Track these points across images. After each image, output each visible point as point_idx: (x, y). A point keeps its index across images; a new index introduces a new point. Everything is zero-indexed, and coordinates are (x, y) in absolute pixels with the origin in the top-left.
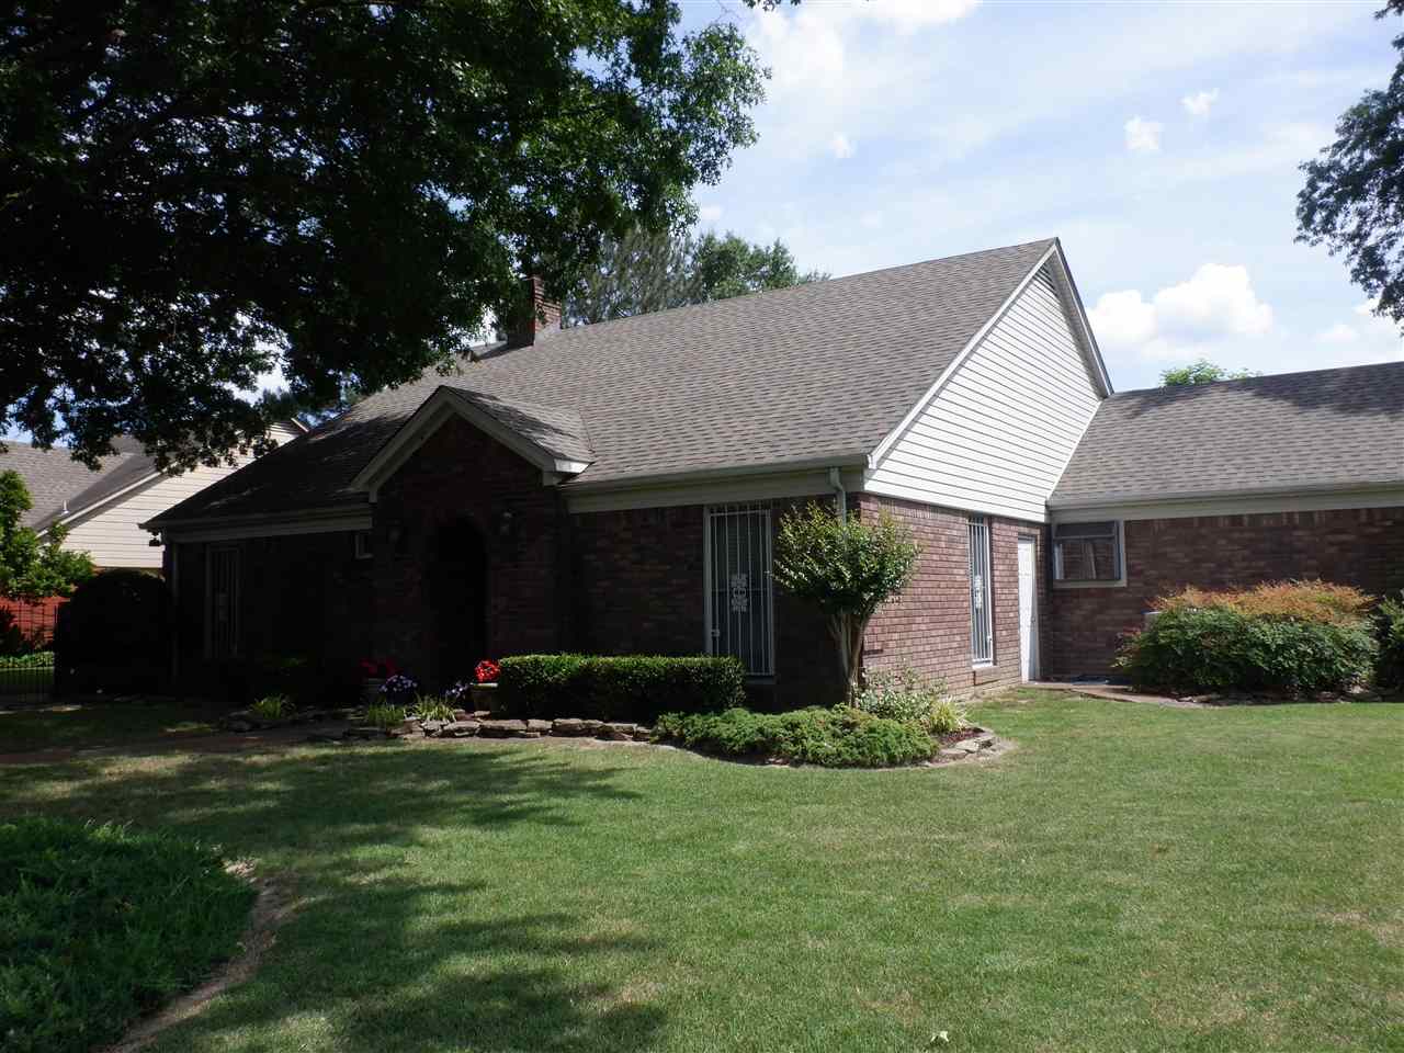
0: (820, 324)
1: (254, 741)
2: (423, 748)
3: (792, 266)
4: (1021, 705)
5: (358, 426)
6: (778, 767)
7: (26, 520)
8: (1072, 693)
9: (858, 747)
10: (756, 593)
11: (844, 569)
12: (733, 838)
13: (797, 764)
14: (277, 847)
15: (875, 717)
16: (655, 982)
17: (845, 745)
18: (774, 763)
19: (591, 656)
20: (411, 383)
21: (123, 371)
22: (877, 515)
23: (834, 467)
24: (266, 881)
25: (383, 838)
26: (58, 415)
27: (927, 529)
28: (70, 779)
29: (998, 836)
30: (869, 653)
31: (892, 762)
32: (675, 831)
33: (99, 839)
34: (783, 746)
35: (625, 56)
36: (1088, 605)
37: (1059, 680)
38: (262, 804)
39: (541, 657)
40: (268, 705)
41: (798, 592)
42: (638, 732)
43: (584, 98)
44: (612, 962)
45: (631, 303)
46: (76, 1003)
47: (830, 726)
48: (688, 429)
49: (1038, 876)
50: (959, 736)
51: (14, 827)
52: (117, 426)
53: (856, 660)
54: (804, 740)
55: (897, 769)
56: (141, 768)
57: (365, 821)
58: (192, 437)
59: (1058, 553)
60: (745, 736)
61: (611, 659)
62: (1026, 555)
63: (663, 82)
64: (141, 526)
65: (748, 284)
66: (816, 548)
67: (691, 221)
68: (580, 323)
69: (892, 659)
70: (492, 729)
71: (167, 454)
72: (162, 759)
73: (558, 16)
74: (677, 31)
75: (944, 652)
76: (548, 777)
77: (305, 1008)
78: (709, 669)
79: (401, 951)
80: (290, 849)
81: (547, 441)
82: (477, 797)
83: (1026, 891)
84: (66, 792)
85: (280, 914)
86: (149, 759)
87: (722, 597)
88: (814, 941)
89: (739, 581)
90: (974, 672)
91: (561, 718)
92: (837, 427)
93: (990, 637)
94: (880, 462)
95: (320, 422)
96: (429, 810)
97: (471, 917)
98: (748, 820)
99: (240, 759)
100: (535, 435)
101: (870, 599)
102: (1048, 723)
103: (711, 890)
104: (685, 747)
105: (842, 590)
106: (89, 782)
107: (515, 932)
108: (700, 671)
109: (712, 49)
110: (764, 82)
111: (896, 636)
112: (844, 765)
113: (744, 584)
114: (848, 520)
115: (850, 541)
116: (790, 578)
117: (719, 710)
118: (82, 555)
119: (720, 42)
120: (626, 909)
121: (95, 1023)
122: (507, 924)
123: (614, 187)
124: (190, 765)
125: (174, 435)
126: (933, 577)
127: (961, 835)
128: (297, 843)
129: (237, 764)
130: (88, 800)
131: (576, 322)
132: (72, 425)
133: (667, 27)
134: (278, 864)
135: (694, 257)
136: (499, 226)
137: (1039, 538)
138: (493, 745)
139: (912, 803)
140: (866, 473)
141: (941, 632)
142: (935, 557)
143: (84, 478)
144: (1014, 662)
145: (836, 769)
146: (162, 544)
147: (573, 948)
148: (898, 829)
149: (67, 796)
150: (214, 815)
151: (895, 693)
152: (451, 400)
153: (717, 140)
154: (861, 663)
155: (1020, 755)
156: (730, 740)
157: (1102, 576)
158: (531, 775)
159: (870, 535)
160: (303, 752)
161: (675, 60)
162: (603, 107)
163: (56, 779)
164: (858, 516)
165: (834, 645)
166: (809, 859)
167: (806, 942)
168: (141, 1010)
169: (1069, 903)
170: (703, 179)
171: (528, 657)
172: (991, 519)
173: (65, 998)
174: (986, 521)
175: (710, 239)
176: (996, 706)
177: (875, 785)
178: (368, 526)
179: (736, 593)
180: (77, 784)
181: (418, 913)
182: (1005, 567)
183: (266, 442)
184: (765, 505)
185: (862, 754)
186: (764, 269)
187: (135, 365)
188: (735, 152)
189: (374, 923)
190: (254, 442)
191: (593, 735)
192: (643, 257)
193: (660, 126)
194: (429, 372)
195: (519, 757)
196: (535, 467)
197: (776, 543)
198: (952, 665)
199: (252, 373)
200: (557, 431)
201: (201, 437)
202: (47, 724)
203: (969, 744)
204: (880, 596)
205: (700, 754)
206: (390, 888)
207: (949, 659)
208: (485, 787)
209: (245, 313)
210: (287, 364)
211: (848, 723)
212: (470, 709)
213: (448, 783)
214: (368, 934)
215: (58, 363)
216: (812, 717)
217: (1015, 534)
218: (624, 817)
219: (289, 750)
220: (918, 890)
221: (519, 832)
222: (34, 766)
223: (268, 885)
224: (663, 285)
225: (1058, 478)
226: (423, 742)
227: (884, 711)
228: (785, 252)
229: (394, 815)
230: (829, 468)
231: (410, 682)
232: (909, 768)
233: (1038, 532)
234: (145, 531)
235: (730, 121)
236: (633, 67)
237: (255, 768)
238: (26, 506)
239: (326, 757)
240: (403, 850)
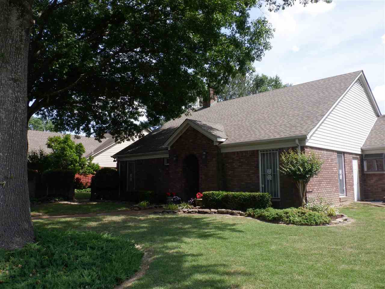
0: (291, 98)
1: (140, 213)
2: (183, 216)
3: (281, 82)
4: (355, 208)
5: (164, 130)
6: (282, 225)
7: (84, 155)
8: (372, 205)
9: (306, 220)
10: (274, 175)
11: (301, 168)
12: (271, 244)
13: (288, 224)
14: (148, 242)
15: (311, 211)
16: (252, 285)
17: (302, 219)
18: (281, 223)
19: (228, 192)
20: (178, 118)
21: (107, 117)
22: (310, 152)
23: (297, 139)
24: (145, 250)
25: (175, 240)
26: (92, 129)
27: (325, 156)
28: (96, 221)
29: (352, 248)
30: (308, 192)
31: (317, 224)
32: (254, 242)
33: (104, 238)
34: (284, 218)
35: (235, 28)
36: (375, 179)
37: (366, 201)
38: (143, 230)
39: (214, 192)
40: (144, 203)
41: (287, 174)
42: (241, 213)
43: (224, 40)
44: (239, 278)
45: (235, 94)
46: (102, 280)
47: (297, 213)
48: (254, 129)
49: (366, 260)
50: (337, 217)
51: (84, 234)
52: (105, 131)
53: (305, 194)
54: (290, 217)
55: (318, 226)
56: (113, 219)
57: (169, 236)
58: (123, 134)
59: (365, 163)
60: (272, 215)
61: (233, 193)
62: (355, 164)
63: (245, 34)
64: (112, 157)
65: (268, 88)
66: (292, 162)
67: (253, 71)
68: (222, 100)
69: (315, 194)
70: (201, 211)
71: (118, 138)
72: (118, 217)
73: (217, 19)
74: (249, 20)
75: (330, 192)
76: (217, 225)
77: (158, 286)
78: (261, 196)
79: (182, 272)
80: (151, 242)
81: (215, 133)
82: (198, 230)
83: (362, 265)
84: (95, 225)
85: (150, 260)
86: (114, 217)
87: (264, 176)
88: (297, 276)
89: (269, 171)
90: (340, 198)
91: (220, 209)
92: (297, 127)
93: (345, 188)
94: (310, 137)
95: (154, 129)
96: (186, 233)
97: (200, 264)
98: (275, 240)
99: (137, 218)
100: (212, 131)
101: (309, 177)
102: (365, 214)
103: (266, 259)
104: (255, 218)
105: (300, 174)
106: (100, 222)
107: (211, 268)
108: (259, 196)
109: (259, 24)
110: (273, 32)
111: (316, 187)
112: (302, 225)
113: (271, 172)
114: (301, 154)
115: (302, 160)
116: (284, 171)
117: (264, 208)
118: (97, 164)
119: (261, 22)
120: (242, 264)
121: (107, 286)
122: (209, 266)
123: (232, 64)
124: (124, 219)
125: (119, 133)
126: (327, 170)
127: (340, 247)
128: (153, 241)
129: (136, 219)
130: (100, 227)
131: (221, 100)
132: (95, 131)
133: (247, 19)
134: (148, 246)
135: (253, 81)
136: (201, 76)
137: (359, 158)
138: (202, 216)
139: (324, 237)
140: (306, 140)
141: (330, 186)
142: (327, 164)
143: (97, 144)
144: (352, 195)
145: (300, 226)
146: (117, 161)
147: (228, 274)
148: (320, 244)
149: (95, 226)
150: (131, 232)
151: (317, 204)
152: (189, 123)
153: (261, 49)
154: (306, 195)
155: (356, 223)
156: (268, 216)
157: (380, 170)
158: (213, 224)
159: (308, 158)
160: (152, 216)
161: (249, 28)
162: (229, 42)
163: (93, 221)
164: (304, 153)
165: (298, 190)
166: (294, 252)
167: (295, 276)
168: (117, 283)
169: (376, 269)
170: (257, 60)
171: (210, 192)
172: (344, 153)
173: (99, 279)
174: (342, 153)
175: (257, 76)
176: (347, 208)
177: (312, 231)
178: (168, 156)
179: (269, 174)
180: (98, 223)
181: (185, 261)
182: (349, 167)
183: (141, 134)
184: (276, 150)
185: (308, 222)
186: (273, 83)
187: (110, 115)
188: (266, 52)
189: (174, 264)
190: (139, 135)
191: (228, 214)
192: (239, 82)
193: (245, 46)
194: (183, 115)
195: (209, 219)
196: (212, 140)
197: (280, 161)
198: (333, 196)
199: (138, 117)
200: (217, 130)
201: (126, 134)
202: (90, 207)
203: (340, 220)
204: (311, 176)
205: (259, 220)
206: (178, 254)
207: (332, 194)
208: (200, 227)
209: (136, 101)
210: (147, 114)
211: (303, 212)
212: (195, 206)
213: (190, 226)
214: (173, 266)
215: (92, 116)
216: (292, 211)
217: (352, 158)
218: (239, 237)
219: (149, 216)
220: (328, 263)
221: (211, 240)
222: (87, 218)
223: (146, 252)
224: (244, 89)
225: (365, 141)
226: (183, 214)
227: (314, 209)
228: (279, 78)
229: (177, 234)
230: (295, 139)
231: (179, 198)
232: (322, 226)
233: (359, 157)
234: (112, 158)
235: (264, 44)
236: (237, 31)
237: (140, 220)
238: (84, 152)
239: (158, 218)
240: (180, 244)
